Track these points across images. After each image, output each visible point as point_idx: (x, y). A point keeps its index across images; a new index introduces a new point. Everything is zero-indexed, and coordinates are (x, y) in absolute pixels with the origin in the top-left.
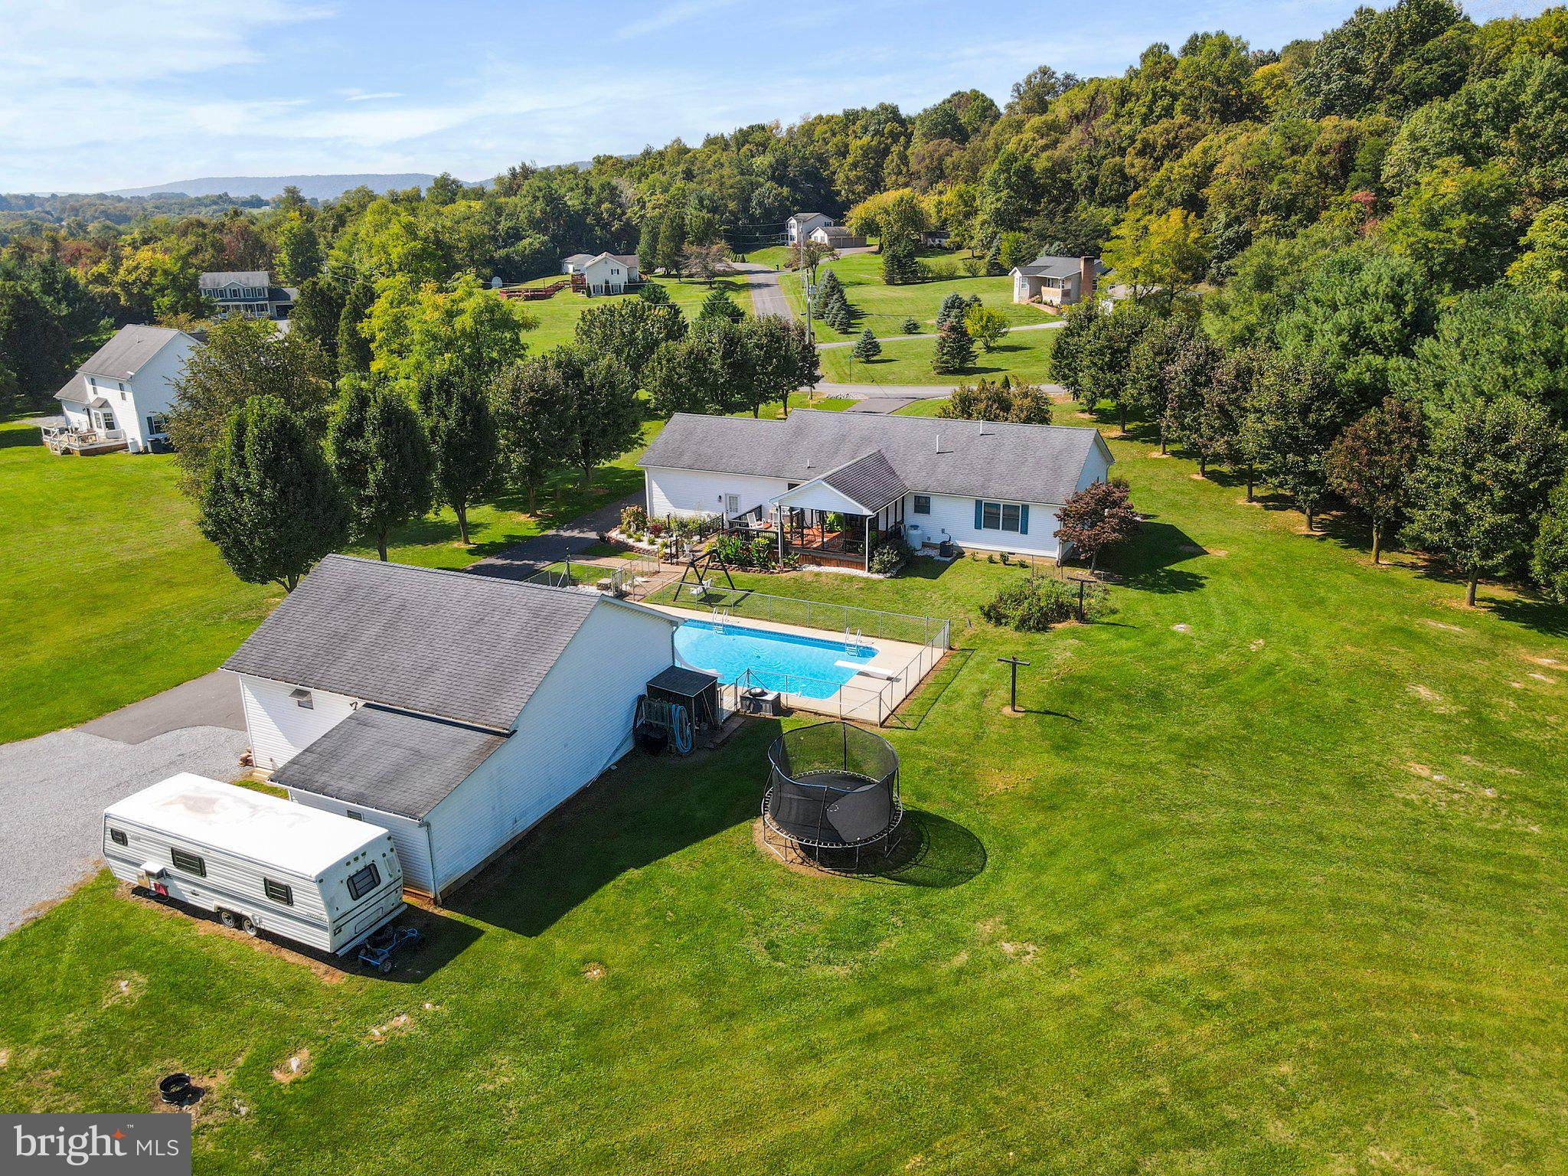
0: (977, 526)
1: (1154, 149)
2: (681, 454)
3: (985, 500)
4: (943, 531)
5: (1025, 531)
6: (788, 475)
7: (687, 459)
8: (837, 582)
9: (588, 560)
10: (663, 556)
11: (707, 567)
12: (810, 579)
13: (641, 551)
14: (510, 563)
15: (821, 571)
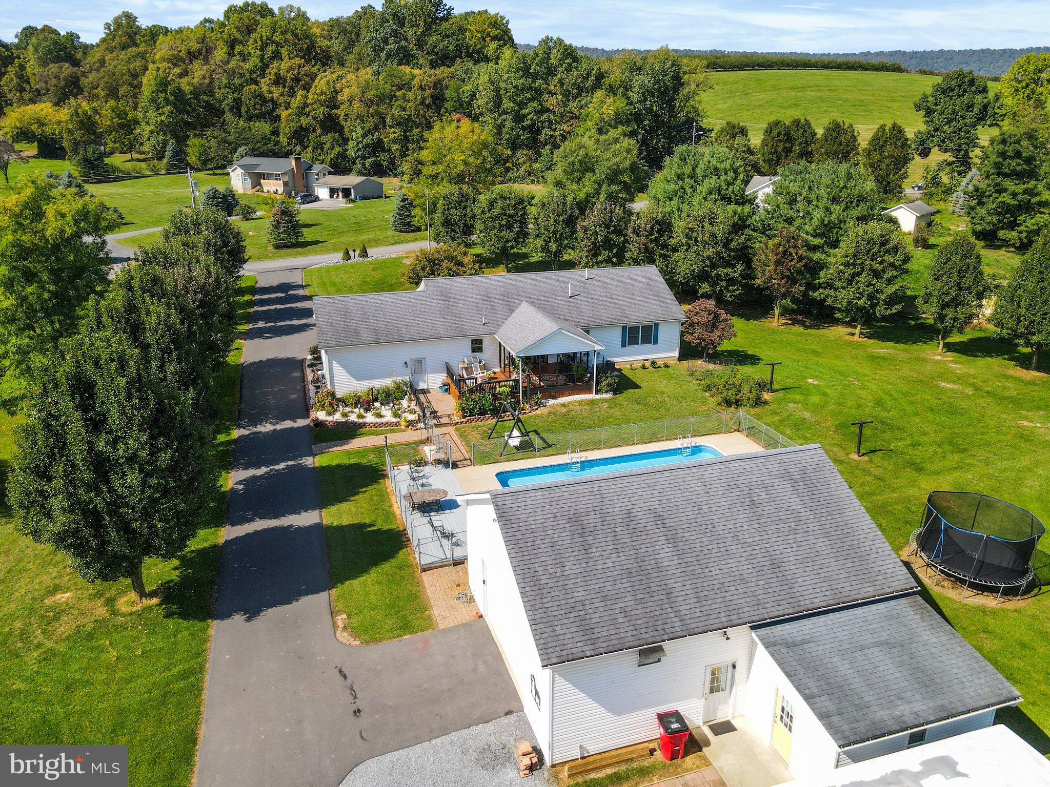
1: (285, 80)
2: (357, 332)
3: (629, 325)
5: (656, 343)
6: (472, 333)
8: (588, 408)
9: (340, 446)
10: (410, 424)
11: (461, 423)
12: (564, 410)
13: (375, 425)
14: (271, 470)
15: (562, 402)
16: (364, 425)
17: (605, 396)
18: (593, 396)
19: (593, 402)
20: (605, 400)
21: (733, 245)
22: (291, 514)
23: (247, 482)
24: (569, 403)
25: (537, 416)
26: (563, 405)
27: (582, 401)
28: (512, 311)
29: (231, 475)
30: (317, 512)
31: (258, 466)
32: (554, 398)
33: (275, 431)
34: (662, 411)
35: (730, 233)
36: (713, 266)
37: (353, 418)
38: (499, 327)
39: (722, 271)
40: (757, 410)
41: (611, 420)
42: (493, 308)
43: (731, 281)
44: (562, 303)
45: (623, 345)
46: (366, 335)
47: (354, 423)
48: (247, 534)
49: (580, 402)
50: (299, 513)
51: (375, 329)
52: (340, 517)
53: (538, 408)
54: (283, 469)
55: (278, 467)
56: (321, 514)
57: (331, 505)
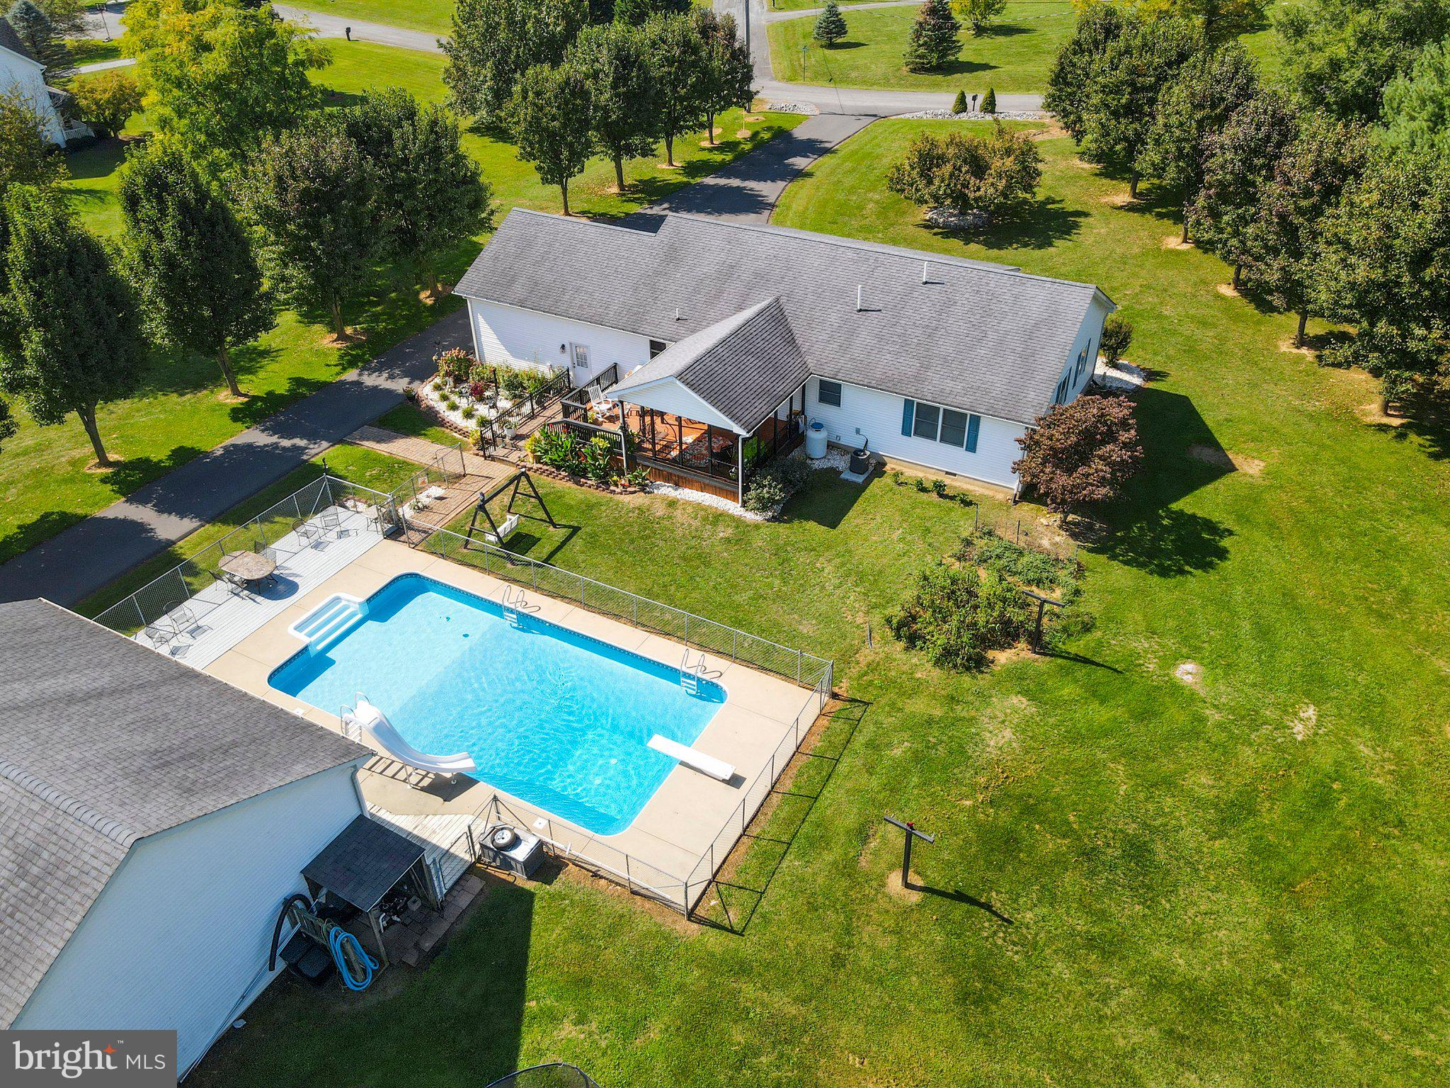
0: (906, 432)
2: (513, 280)
3: (918, 400)
4: (858, 431)
5: (972, 448)
6: (647, 331)
7: (519, 289)
8: (696, 523)
9: (379, 441)
12: (662, 512)
13: (451, 427)
14: (275, 443)
15: (679, 497)
16: (442, 423)
17: (751, 517)
18: (733, 507)
19: (718, 517)
20: (737, 522)
22: (177, 514)
23: (233, 451)
24: (688, 503)
25: (617, 504)
26: (672, 504)
27: (706, 508)
29: (245, 431)
30: (199, 524)
31: (275, 433)
32: (678, 485)
33: (375, 387)
34: (790, 588)
37: (443, 407)
40: (936, 673)
41: (696, 563)
47: (437, 415)
48: (115, 519)
49: (699, 507)
50: (183, 517)
51: (537, 284)
52: (200, 544)
53: (635, 492)
54: (284, 448)
55: (286, 443)
56: (195, 530)
57: (225, 522)
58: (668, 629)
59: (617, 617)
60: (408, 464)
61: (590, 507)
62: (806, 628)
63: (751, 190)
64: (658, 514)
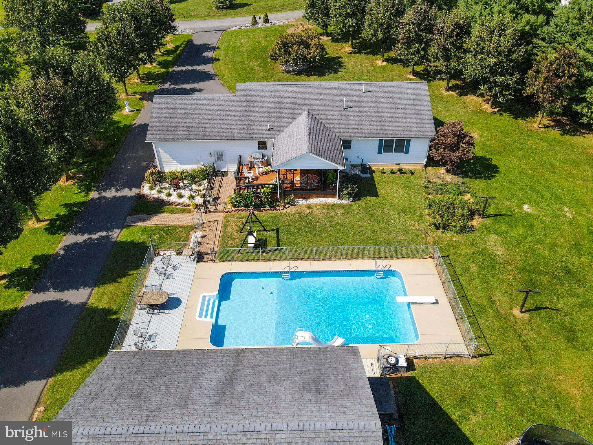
3: (385, 138)
4: (358, 157)
5: (407, 152)
6: (253, 137)
8: (326, 211)
9: (144, 221)
10: (197, 206)
11: (231, 212)
12: (307, 211)
13: (176, 204)
14: (89, 238)
15: (310, 203)
16: (169, 203)
17: (346, 202)
18: (335, 201)
19: (333, 207)
20: (342, 206)
21: (514, 56)
22: (73, 289)
23: (68, 249)
24: (315, 205)
25: (285, 214)
26: (309, 207)
27: (325, 204)
28: (294, 119)
29: (65, 237)
30: (90, 289)
31: (83, 234)
32: (305, 198)
33: (114, 197)
34: (382, 225)
35: (513, 46)
36: (493, 73)
37: (163, 196)
38: (279, 133)
39: (499, 78)
40: (459, 237)
41: (338, 227)
42: (281, 114)
43: (507, 87)
44: (336, 114)
45: (379, 152)
46: (182, 132)
47: (163, 200)
48: (38, 304)
49: (322, 205)
50: (77, 289)
51: (189, 128)
52: (101, 299)
53: (289, 207)
54: (96, 239)
55: (95, 236)
56: (91, 293)
57: (104, 283)
58: (353, 256)
59: (329, 259)
60: (170, 227)
61: (275, 218)
62: (402, 237)
63: (199, 70)
64: (306, 213)
